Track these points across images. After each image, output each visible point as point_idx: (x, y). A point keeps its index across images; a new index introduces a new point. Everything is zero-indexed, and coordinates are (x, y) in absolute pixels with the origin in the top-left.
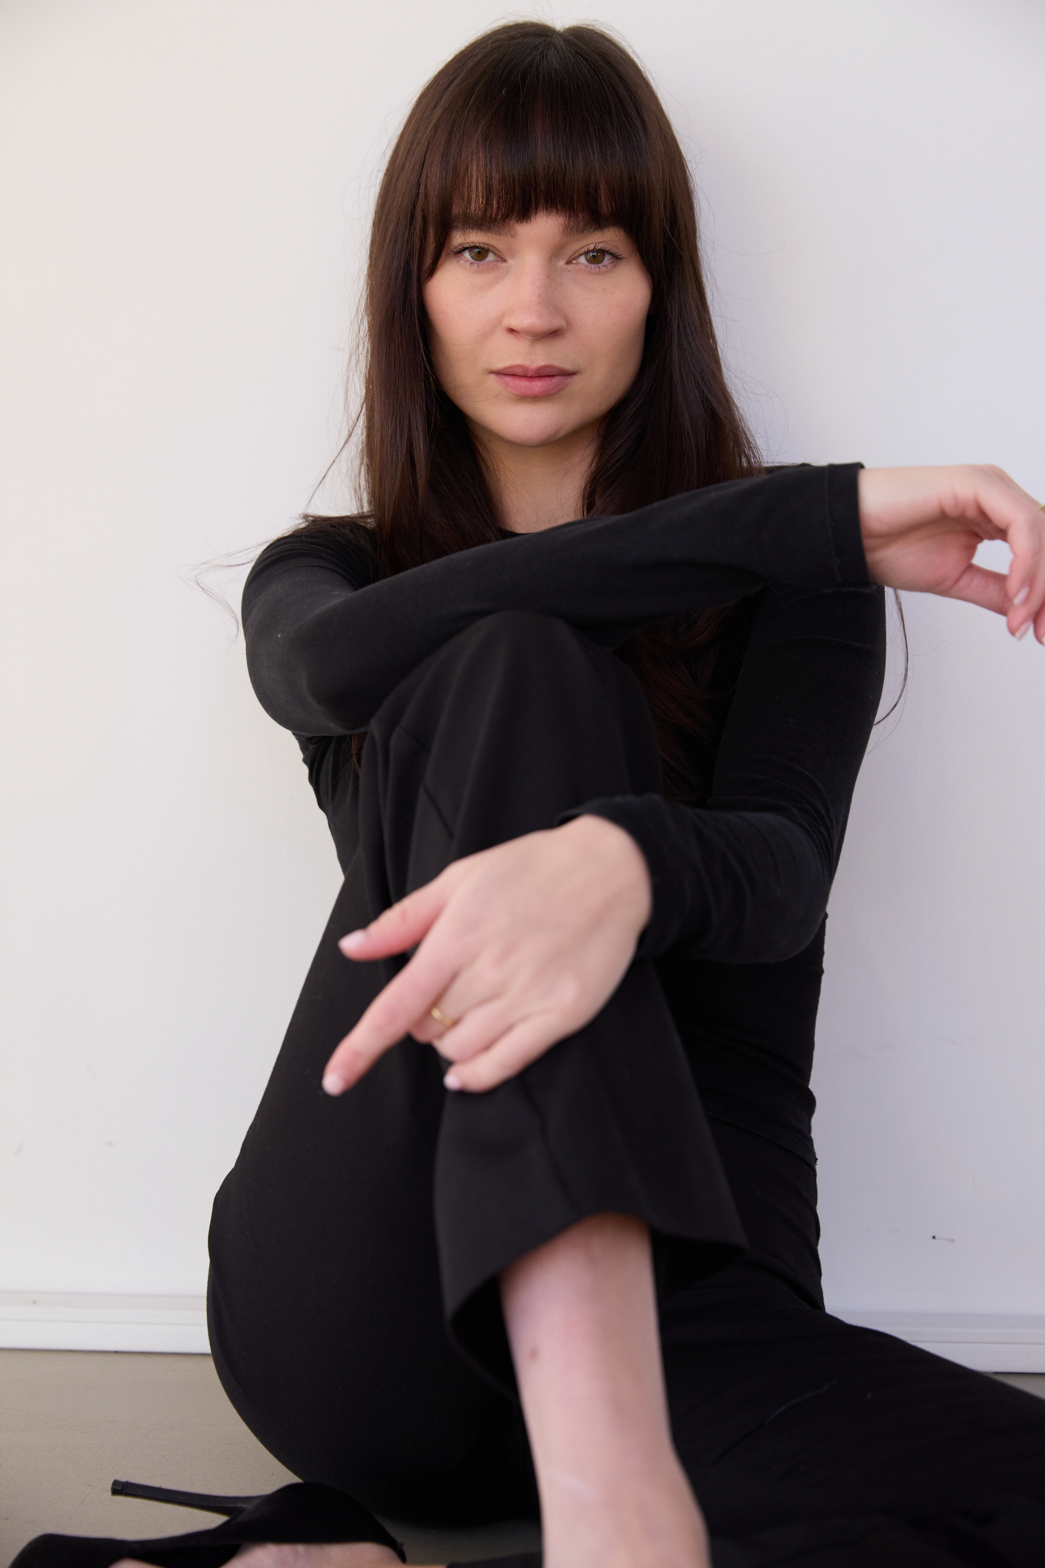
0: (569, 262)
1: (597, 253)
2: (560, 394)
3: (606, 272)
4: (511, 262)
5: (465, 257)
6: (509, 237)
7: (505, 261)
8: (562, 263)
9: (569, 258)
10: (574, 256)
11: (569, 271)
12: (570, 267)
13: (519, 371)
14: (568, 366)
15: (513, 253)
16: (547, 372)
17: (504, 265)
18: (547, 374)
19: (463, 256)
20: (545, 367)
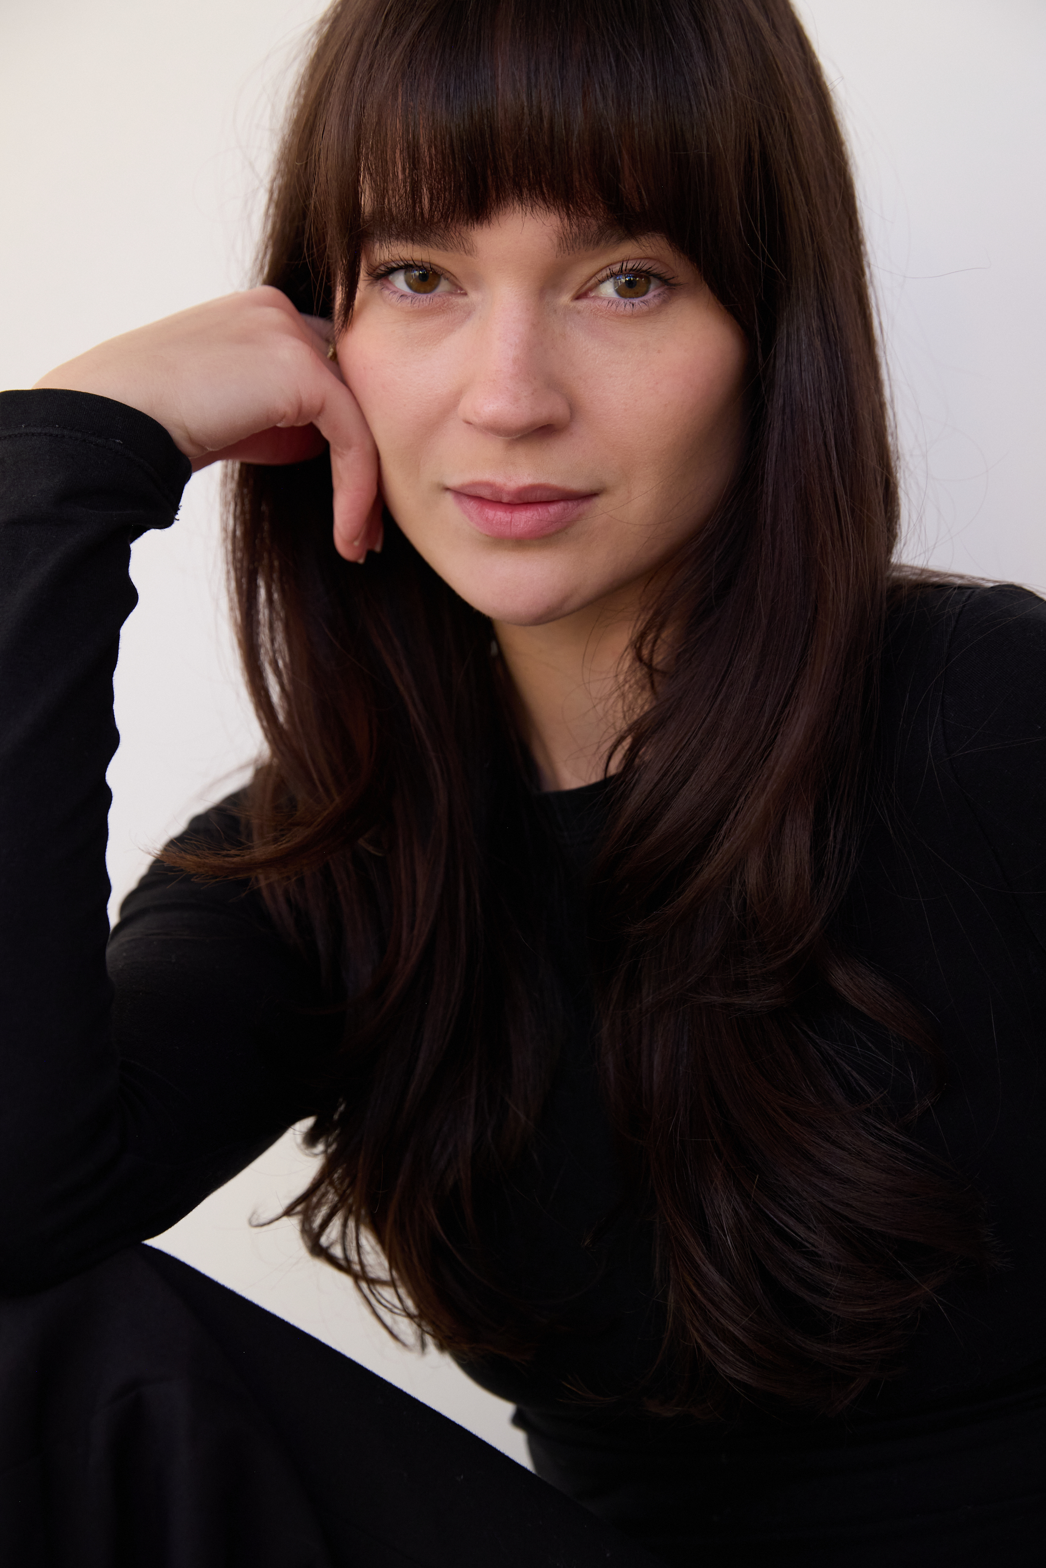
0: (579, 296)
1: (635, 277)
2: (566, 533)
3: (649, 313)
4: (474, 296)
5: (395, 286)
6: (463, 253)
7: (466, 294)
8: (565, 299)
9: (579, 290)
10: (589, 285)
11: (579, 312)
12: (582, 304)
13: (485, 493)
14: (577, 484)
15: (477, 281)
16: (538, 495)
17: (461, 300)
18: (538, 500)
19: (390, 282)
20: (533, 488)
